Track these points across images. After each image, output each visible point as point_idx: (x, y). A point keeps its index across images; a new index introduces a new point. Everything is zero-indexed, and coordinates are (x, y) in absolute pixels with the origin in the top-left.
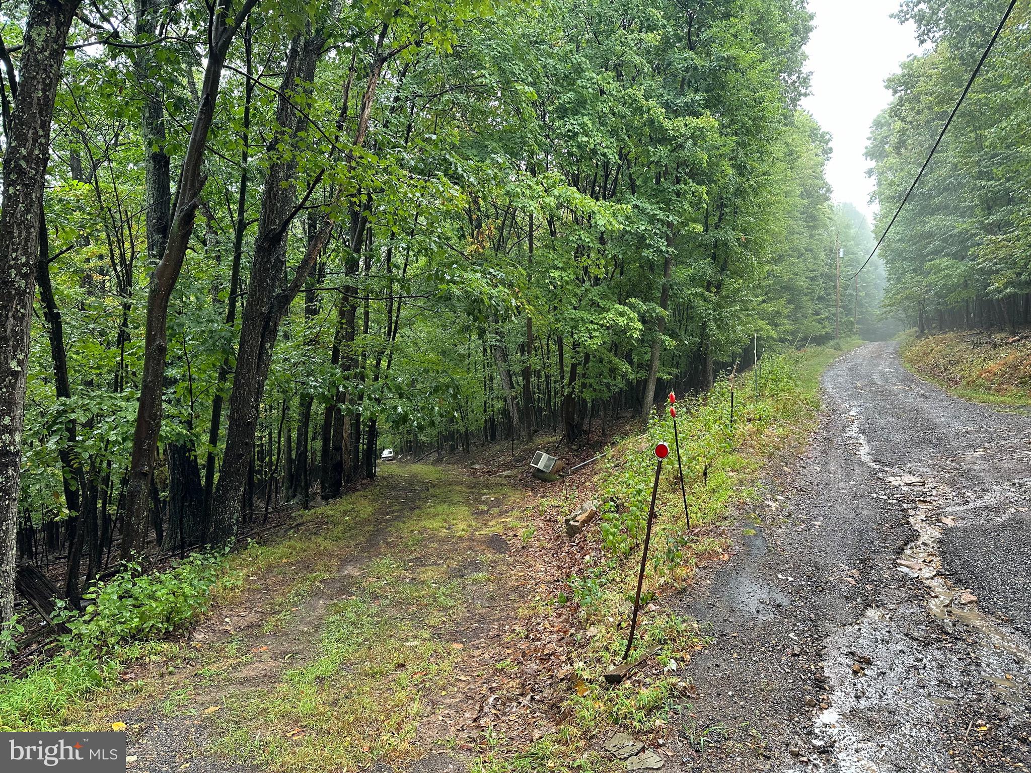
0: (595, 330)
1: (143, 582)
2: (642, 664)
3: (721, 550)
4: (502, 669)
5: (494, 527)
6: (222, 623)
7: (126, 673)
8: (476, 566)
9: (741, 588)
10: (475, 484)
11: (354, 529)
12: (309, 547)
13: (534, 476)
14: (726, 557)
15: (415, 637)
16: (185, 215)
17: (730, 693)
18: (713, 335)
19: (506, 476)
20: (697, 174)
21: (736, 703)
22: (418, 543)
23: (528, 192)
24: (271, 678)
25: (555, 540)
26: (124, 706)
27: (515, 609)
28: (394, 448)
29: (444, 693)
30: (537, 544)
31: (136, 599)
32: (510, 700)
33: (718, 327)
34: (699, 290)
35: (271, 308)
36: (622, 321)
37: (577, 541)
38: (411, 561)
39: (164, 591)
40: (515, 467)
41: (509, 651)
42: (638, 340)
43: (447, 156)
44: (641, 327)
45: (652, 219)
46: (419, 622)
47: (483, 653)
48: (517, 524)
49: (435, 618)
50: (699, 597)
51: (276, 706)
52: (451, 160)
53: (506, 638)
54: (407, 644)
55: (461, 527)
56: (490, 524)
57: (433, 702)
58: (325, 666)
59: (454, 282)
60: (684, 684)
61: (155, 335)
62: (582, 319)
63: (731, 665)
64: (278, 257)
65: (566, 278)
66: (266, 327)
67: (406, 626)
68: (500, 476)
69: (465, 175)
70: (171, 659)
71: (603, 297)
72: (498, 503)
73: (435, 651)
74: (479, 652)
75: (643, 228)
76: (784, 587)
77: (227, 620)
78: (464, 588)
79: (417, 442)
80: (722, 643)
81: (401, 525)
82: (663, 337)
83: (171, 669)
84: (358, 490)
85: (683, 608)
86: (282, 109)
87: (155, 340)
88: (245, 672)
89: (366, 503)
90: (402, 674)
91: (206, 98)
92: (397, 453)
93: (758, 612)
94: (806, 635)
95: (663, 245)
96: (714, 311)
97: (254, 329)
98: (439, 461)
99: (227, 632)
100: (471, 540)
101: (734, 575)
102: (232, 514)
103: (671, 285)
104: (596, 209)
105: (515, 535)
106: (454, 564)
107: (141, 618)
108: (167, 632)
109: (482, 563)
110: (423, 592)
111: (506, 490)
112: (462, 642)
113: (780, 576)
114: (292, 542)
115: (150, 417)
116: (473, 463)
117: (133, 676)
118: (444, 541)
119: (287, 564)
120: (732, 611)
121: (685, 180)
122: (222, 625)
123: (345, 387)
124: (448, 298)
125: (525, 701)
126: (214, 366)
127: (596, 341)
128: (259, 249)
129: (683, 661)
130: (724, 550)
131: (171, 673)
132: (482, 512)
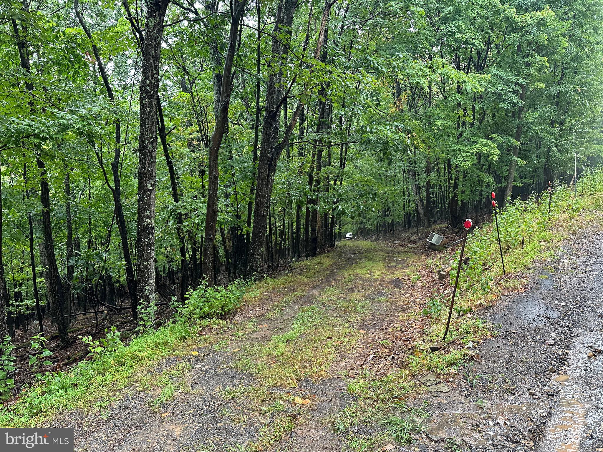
0: (467, 156)
1: (210, 291)
2: (453, 343)
3: (520, 286)
4: (383, 344)
5: (397, 274)
6: (248, 313)
7: (202, 332)
8: (381, 294)
9: (527, 307)
10: (392, 251)
11: (320, 272)
12: (295, 280)
13: (430, 248)
14: (523, 290)
15: (340, 326)
16: (223, 107)
17: (501, 361)
18: (555, 156)
19: (411, 248)
20: (541, 50)
21: (503, 366)
22: (352, 281)
23: (420, 73)
24: (266, 339)
25: (432, 282)
26: (200, 346)
27: (398, 316)
28: (353, 232)
29: (349, 352)
30: (421, 284)
31: (207, 298)
32: (382, 358)
33: (559, 151)
34: (544, 127)
35: (273, 154)
36: (485, 150)
37: (444, 283)
38: (346, 289)
39: (219, 295)
40: (418, 242)
41: (390, 336)
42: (496, 161)
43: (368, 57)
44: (499, 153)
45: (507, 82)
46: (344, 318)
47: (375, 336)
48: (411, 273)
49: (353, 317)
50: (498, 311)
51: (265, 350)
52: (371, 59)
53: (390, 330)
54: (335, 328)
55: (377, 274)
56: (395, 272)
57: (342, 356)
58: (292, 335)
59: (372, 133)
60: (473, 354)
61: (213, 170)
62: (459, 150)
63: (506, 348)
64: (275, 126)
65: (446, 125)
66: (270, 165)
67: (336, 320)
68: (408, 247)
69: (379, 67)
70: (223, 327)
71: (474, 135)
72: (403, 262)
73: (349, 333)
74: (373, 335)
75: (500, 88)
76: (556, 309)
77: (251, 312)
78: (372, 304)
79: (365, 229)
80: (505, 335)
81: (344, 271)
82: (516, 159)
83: (221, 331)
84: (325, 253)
85: (486, 316)
86: (275, 43)
87: (212, 173)
88: (255, 335)
89: (327, 259)
90: (329, 342)
91: (231, 43)
92: (354, 235)
93: (534, 320)
94: (562, 335)
95: (515, 99)
96: (557, 140)
97: (264, 166)
98: (377, 239)
99: (250, 317)
100: (382, 280)
101: (525, 300)
102: (257, 261)
103: (522, 124)
104: (466, 79)
105: (409, 279)
106: (369, 292)
107: (209, 307)
108: (221, 315)
109: (386, 293)
110: (349, 305)
111: (410, 255)
112: (365, 330)
113: (556, 302)
114: (287, 277)
115: (212, 211)
116: (394, 240)
117: (204, 333)
118: (367, 280)
119: (283, 287)
120: (517, 319)
121: (532, 54)
122: (248, 314)
123: (311, 195)
124: (369, 142)
125: (389, 359)
126: (247, 186)
127: (468, 163)
128: (266, 122)
129: (478, 343)
130: (523, 286)
131: (221, 333)
132: (392, 266)
